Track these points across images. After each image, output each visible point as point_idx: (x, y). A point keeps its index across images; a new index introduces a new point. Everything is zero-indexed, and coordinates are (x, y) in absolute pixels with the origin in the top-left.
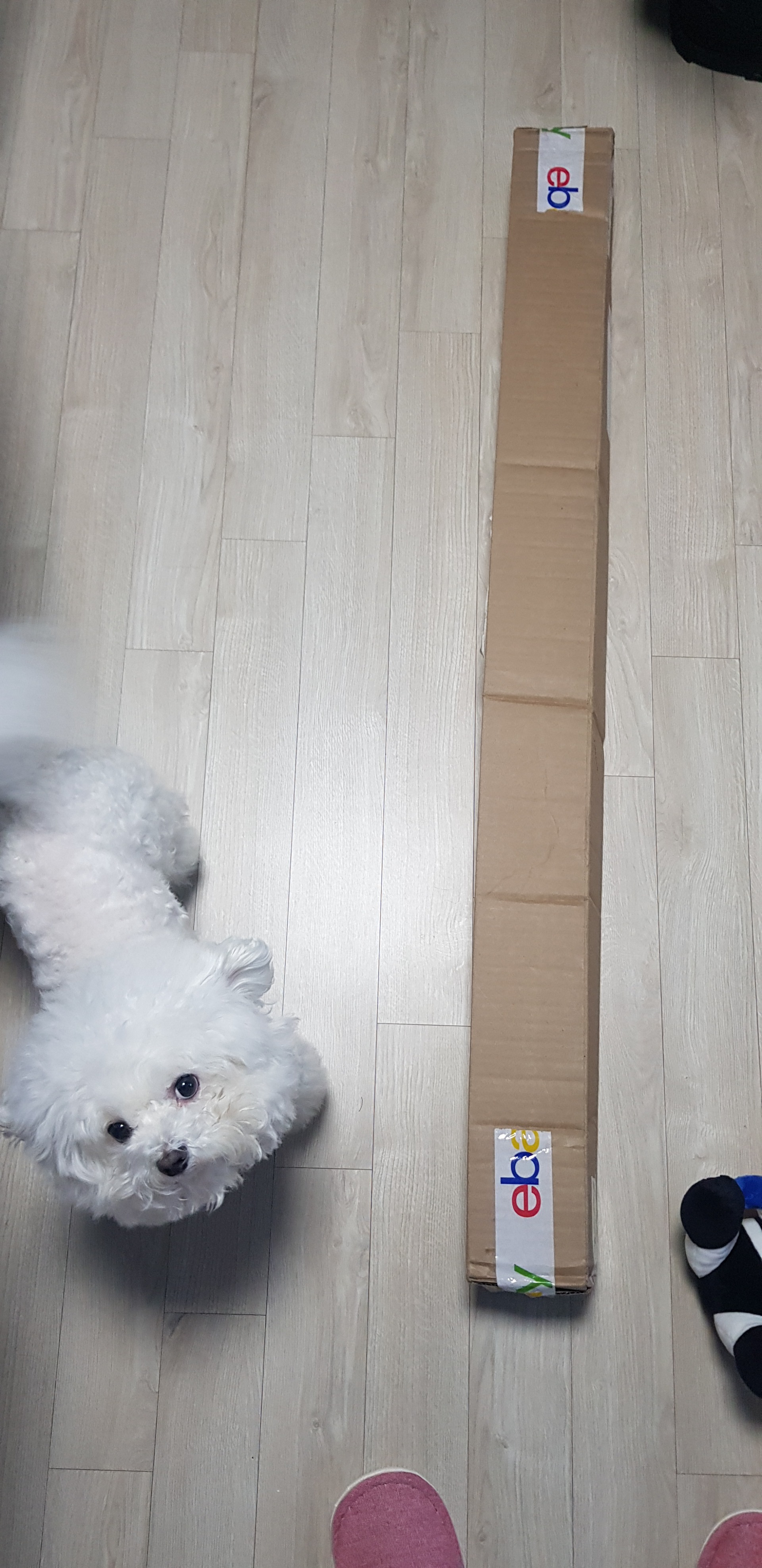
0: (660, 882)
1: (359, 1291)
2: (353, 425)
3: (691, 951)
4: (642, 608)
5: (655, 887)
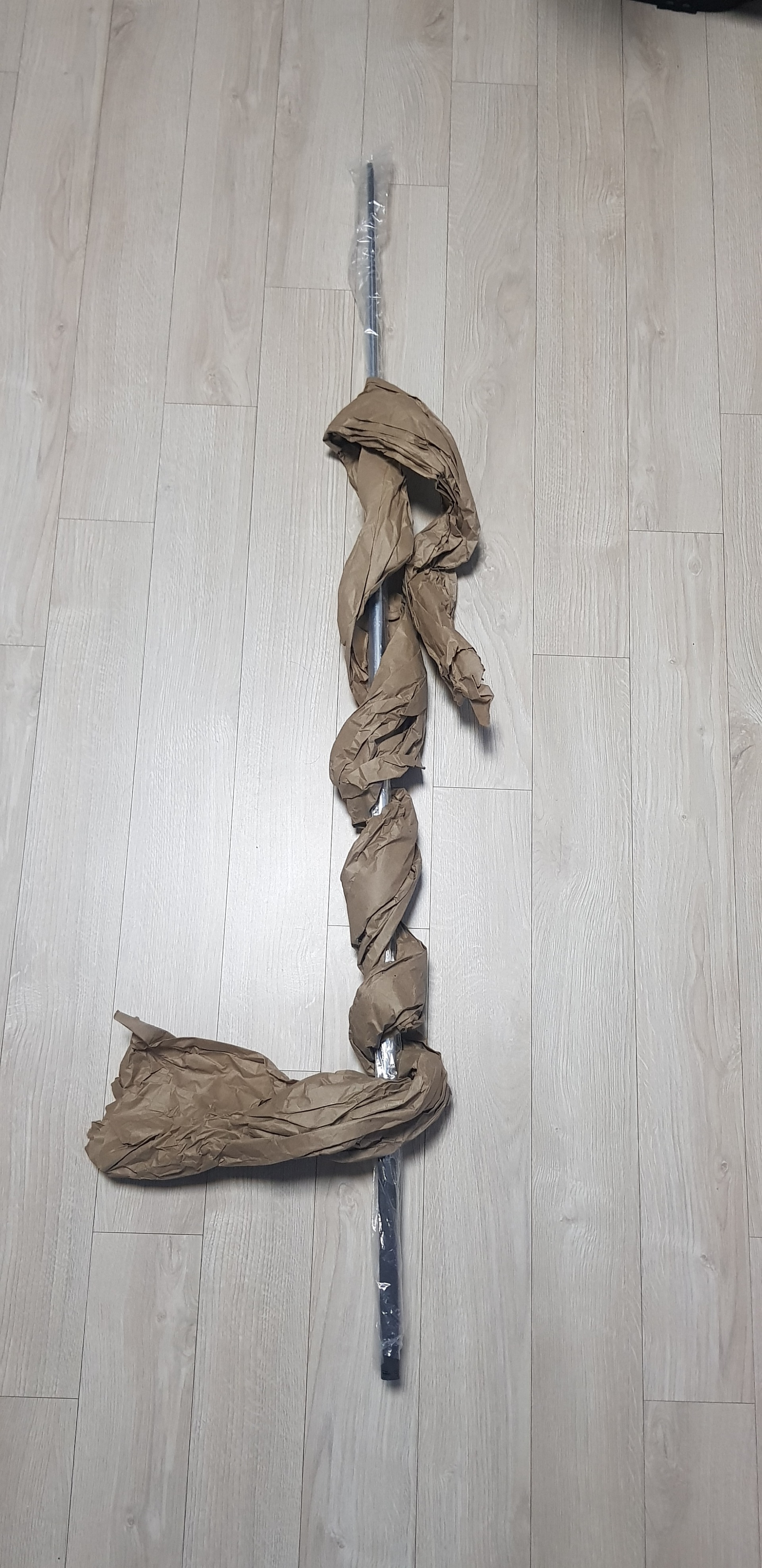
0: (535, 908)
1: (184, 1371)
2: (211, 392)
3: (566, 985)
4: (524, 600)
5: (529, 914)
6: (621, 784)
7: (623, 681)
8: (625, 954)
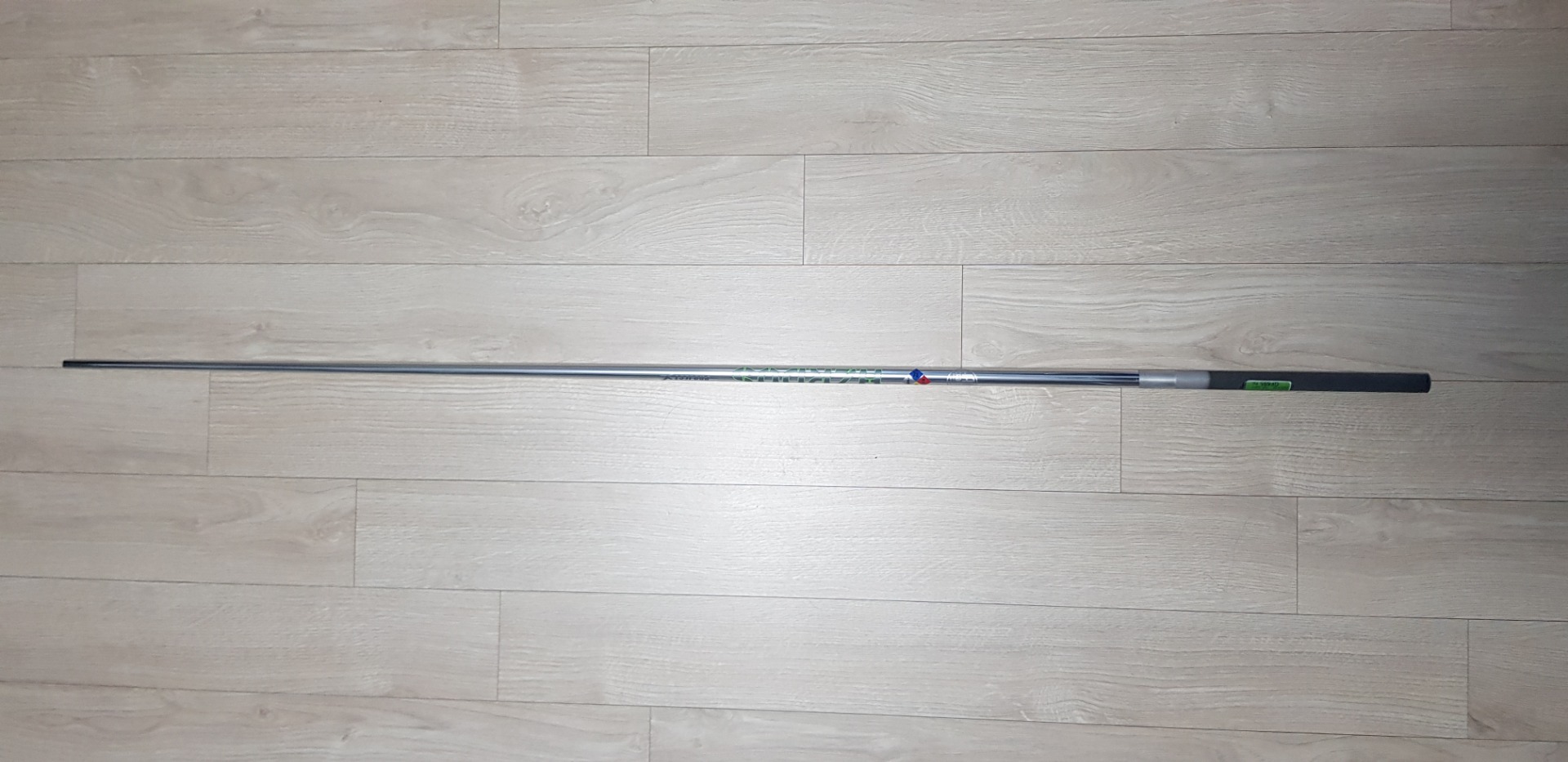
6: (795, 56)
7: (677, 55)
8: (985, 50)
